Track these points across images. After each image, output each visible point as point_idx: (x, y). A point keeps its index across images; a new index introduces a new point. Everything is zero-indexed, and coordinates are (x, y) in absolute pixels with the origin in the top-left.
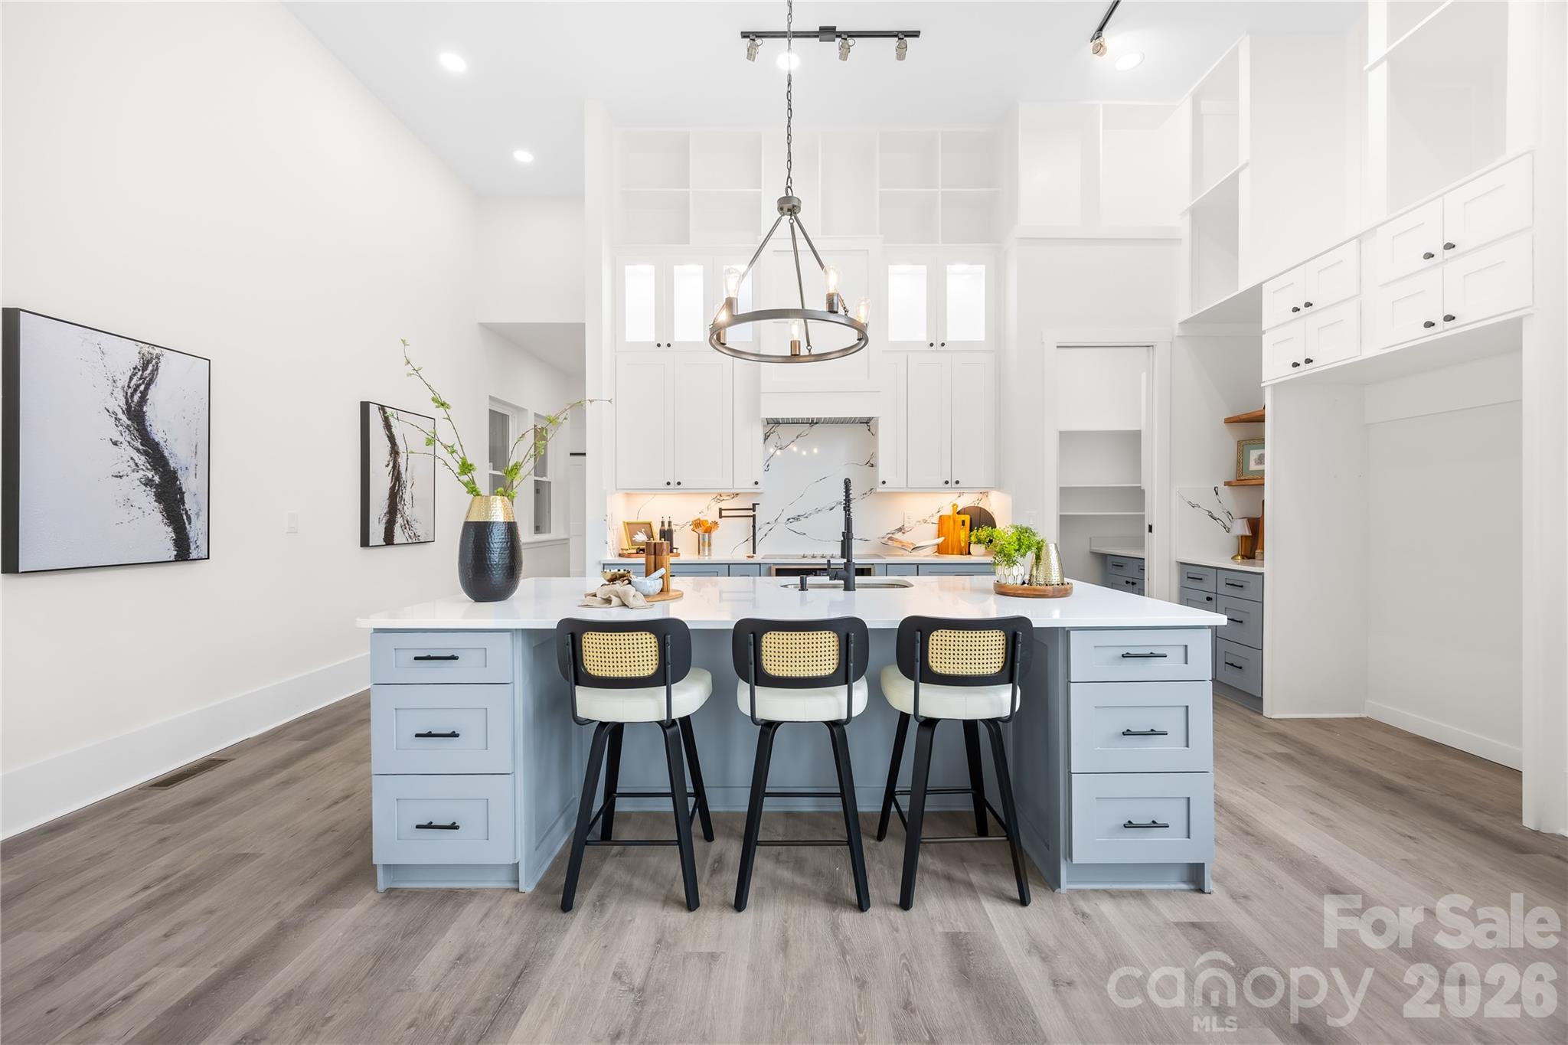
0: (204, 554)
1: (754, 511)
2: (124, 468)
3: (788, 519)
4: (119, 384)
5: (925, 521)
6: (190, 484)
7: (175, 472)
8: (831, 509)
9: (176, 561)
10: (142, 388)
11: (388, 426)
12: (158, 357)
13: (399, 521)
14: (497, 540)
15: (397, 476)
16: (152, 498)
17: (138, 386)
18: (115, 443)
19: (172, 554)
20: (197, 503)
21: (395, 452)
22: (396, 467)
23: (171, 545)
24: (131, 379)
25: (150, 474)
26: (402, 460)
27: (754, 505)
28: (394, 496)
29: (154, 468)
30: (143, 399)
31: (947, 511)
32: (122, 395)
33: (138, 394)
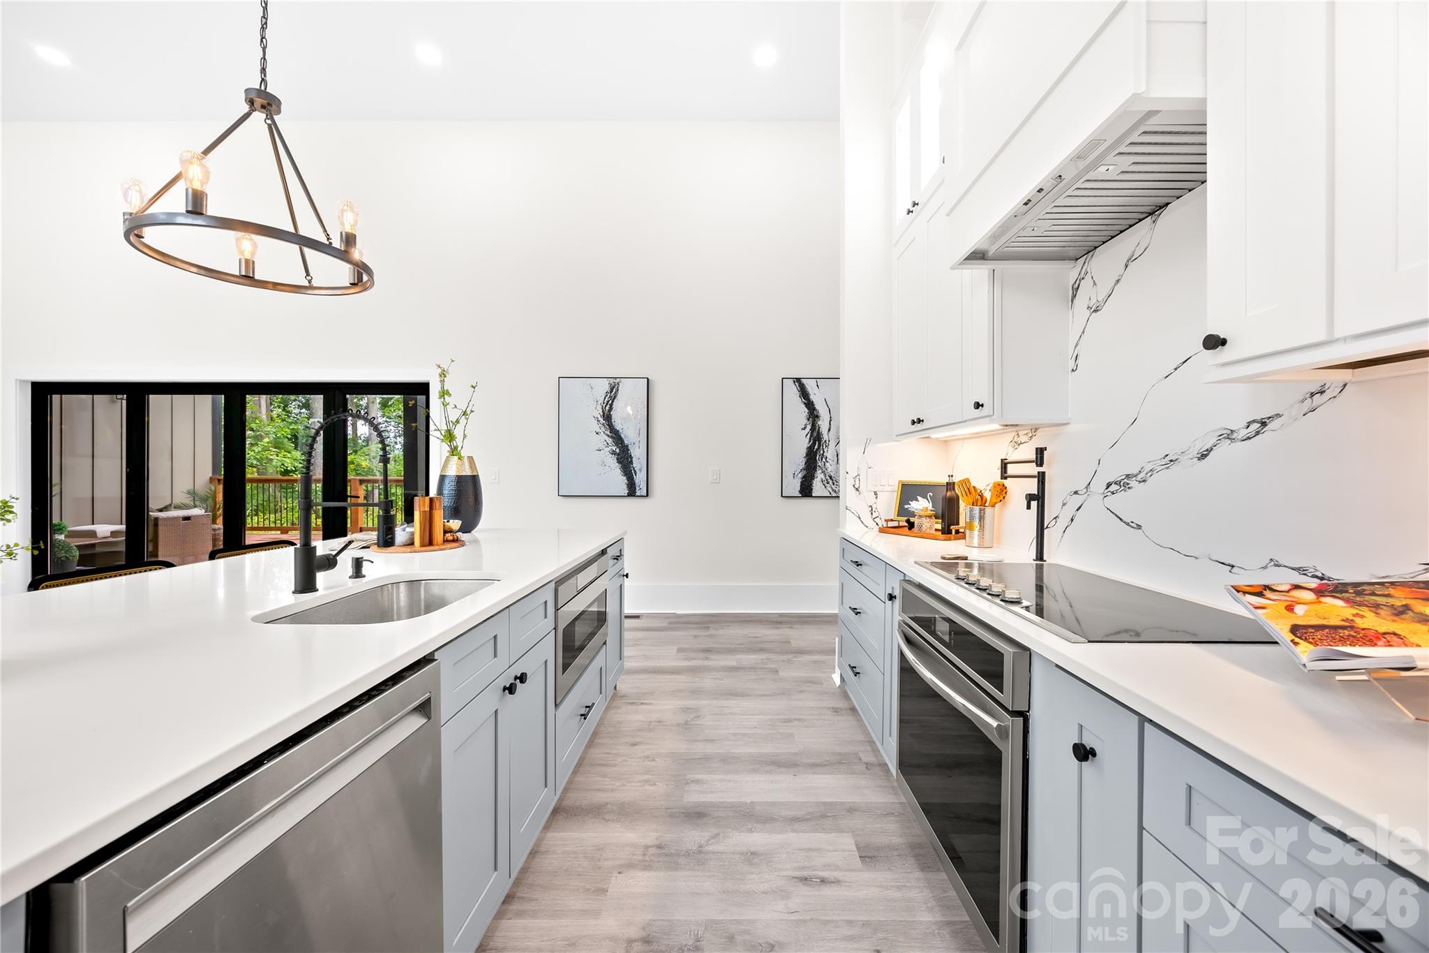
0: (644, 493)
2: (601, 446)
4: (599, 402)
6: (636, 453)
7: (627, 446)
9: (628, 496)
10: (610, 402)
11: (804, 394)
12: (618, 384)
15: (816, 436)
16: (615, 461)
17: (608, 402)
18: (597, 433)
19: (624, 490)
20: (640, 463)
21: (813, 415)
22: (814, 428)
23: (625, 487)
24: (605, 398)
25: (614, 448)
26: (822, 422)
29: (617, 444)
30: (611, 408)
32: (601, 407)
33: (608, 406)
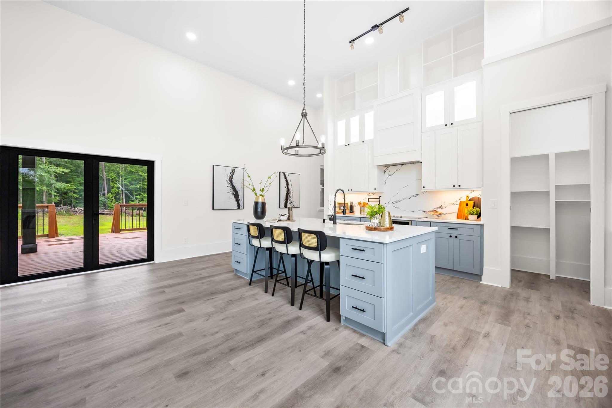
0: (242, 208)
1: (379, 199)
2: (229, 191)
3: (393, 202)
4: (228, 175)
5: (453, 204)
6: (240, 194)
7: (237, 191)
8: (410, 198)
11: (285, 177)
12: (234, 169)
13: (289, 202)
14: (260, 206)
15: (288, 190)
16: (234, 197)
17: (231, 176)
18: (228, 187)
19: (237, 208)
20: (241, 198)
21: (287, 184)
22: (288, 188)
23: (237, 206)
24: (230, 174)
25: (233, 192)
26: (290, 186)
27: (379, 197)
28: (287, 196)
29: (234, 191)
30: (232, 178)
31: (464, 199)
32: (229, 177)
33: (231, 177)
